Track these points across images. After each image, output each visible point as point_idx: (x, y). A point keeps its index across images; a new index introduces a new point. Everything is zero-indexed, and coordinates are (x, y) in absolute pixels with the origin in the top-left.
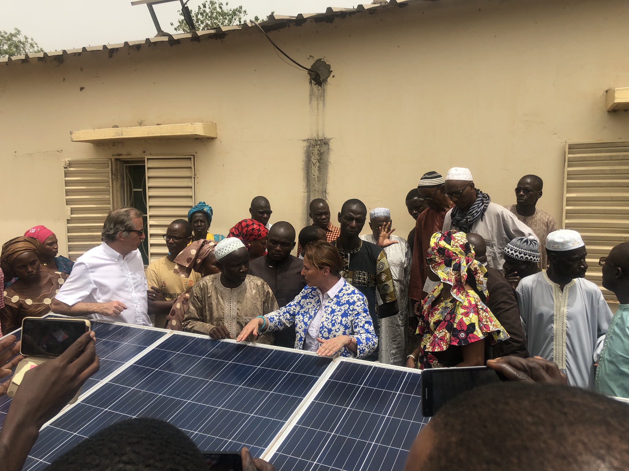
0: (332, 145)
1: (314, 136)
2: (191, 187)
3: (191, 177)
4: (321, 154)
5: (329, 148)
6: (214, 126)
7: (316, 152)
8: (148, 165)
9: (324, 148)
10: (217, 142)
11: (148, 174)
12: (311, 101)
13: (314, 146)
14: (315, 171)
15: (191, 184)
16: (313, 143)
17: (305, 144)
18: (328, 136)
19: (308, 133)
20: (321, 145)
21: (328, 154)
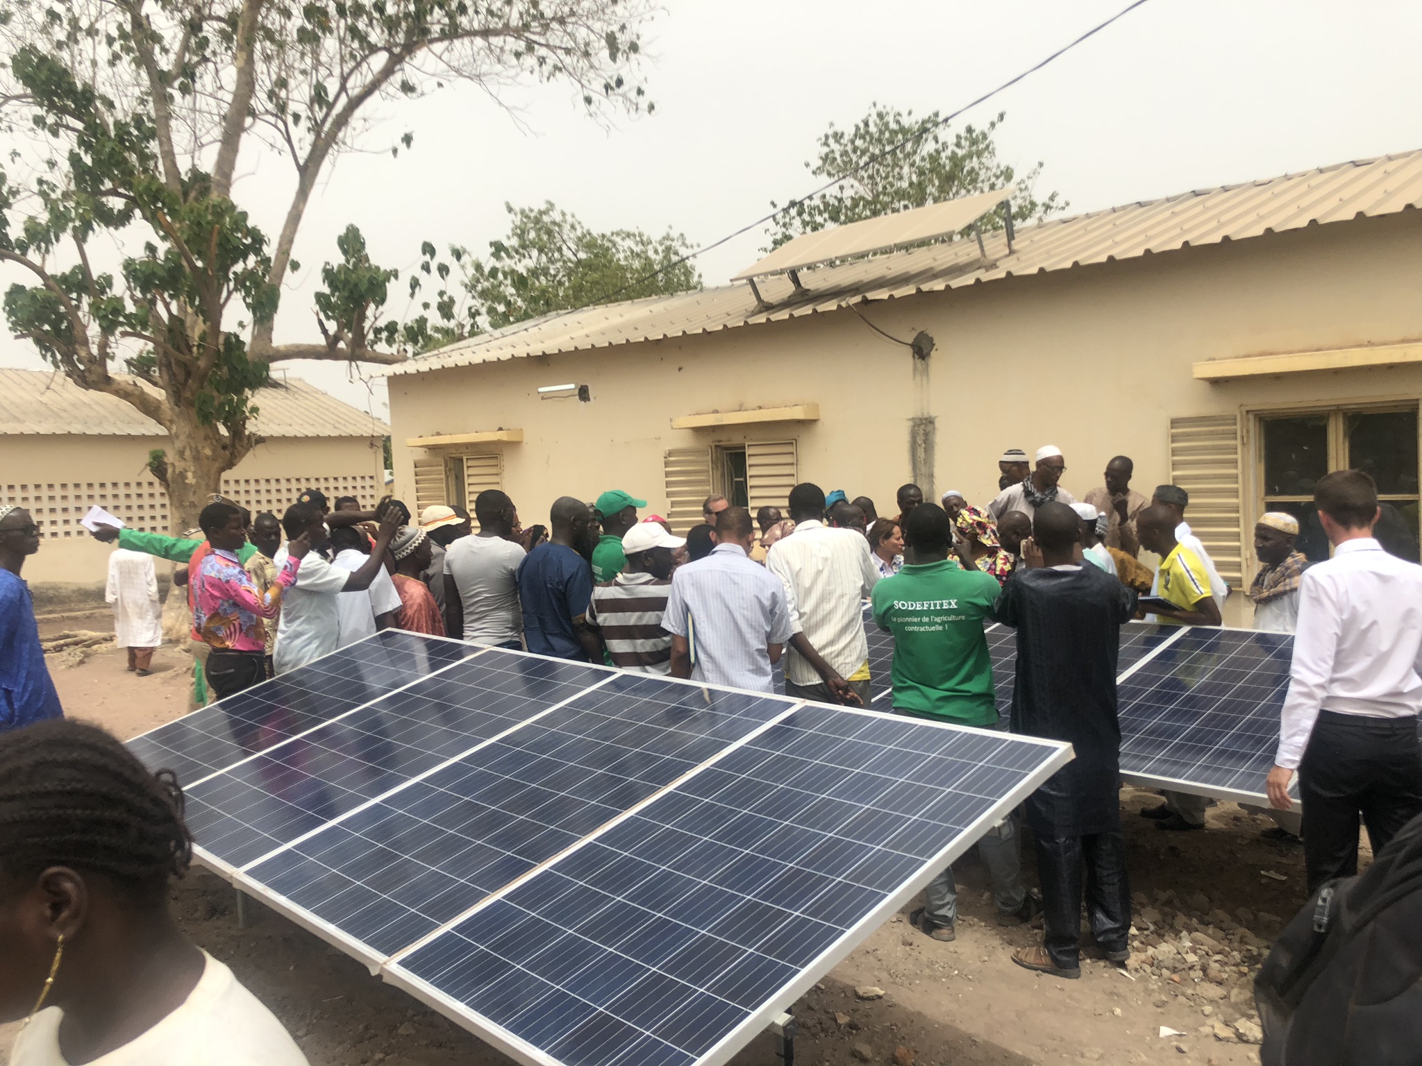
0: (938, 424)
1: (919, 415)
2: (793, 475)
3: (793, 464)
4: (926, 434)
5: (934, 428)
6: (816, 407)
7: (921, 432)
8: (748, 451)
9: (929, 428)
10: (819, 424)
11: (749, 461)
12: (914, 375)
13: (919, 425)
14: (921, 453)
15: (794, 472)
16: (918, 422)
17: (910, 424)
18: (933, 414)
19: (913, 411)
20: (926, 425)
21: (934, 433)
